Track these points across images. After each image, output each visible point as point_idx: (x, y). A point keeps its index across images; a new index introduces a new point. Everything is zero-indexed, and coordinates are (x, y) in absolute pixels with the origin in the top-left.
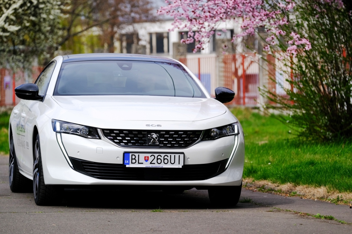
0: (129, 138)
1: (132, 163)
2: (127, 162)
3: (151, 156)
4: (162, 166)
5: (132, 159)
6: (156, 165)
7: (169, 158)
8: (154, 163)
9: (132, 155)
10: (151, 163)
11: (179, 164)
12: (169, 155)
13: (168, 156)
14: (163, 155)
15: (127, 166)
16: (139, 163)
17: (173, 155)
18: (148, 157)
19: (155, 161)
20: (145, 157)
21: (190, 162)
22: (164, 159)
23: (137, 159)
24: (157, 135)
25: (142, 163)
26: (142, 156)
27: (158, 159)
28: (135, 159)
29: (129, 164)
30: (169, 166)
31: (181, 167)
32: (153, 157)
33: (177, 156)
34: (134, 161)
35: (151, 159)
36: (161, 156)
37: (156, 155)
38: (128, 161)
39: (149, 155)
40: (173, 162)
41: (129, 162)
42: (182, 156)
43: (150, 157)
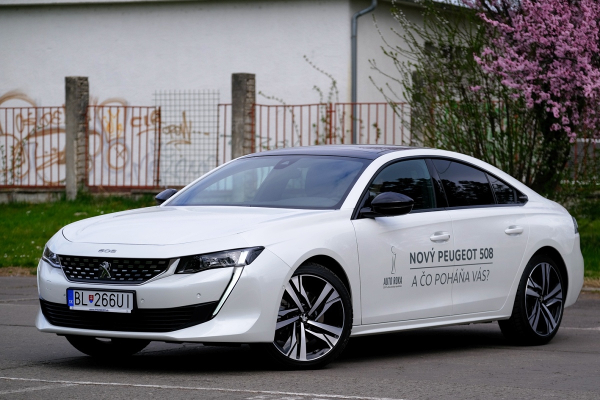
0: (80, 269)
1: (76, 304)
2: (70, 301)
3: (95, 295)
4: (107, 309)
5: (76, 298)
6: (101, 309)
7: (116, 299)
8: (99, 306)
9: (76, 292)
10: (96, 305)
11: (128, 307)
12: (116, 294)
13: (115, 296)
14: (109, 294)
15: (71, 308)
16: (83, 304)
17: (120, 294)
18: (93, 296)
19: (100, 303)
20: (90, 296)
21: (142, 305)
22: (111, 300)
23: (81, 298)
24: (109, 265)
25: (87, 305)
26: (87, 294)
27: (103, 299)
28: (78, 298)
29: (72, 305)
30: (116, 310)
31: (130, 312)
32: (98, 296)
33: (125, 295)
34: (78, 301)
35: (96, 298)
36: (107, 296)
37: (101, 293)
38: (72, 301)
39: (93, 293)
40: (120, 304)
42: (131, 295)
43: (94, 297)
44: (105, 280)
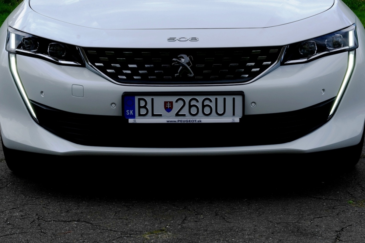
0: (135, 66)
1: (140, 115)
2: (129, 112)
3: (177, 101)
4: (199, 120)
5: (140, 107)
6: (188, 119)
7: (213, 105)
8: (184, 115)
9: (139, 100)
10: (177, 115)
11: (234, 114)
12: (213, 98)
13: (211, 101)
14: (200, 99)
15: (131, 121)
16: (153, 115)
17: (220, 99)
18: (171, 103)
19: (185, 111)
20: (166, 103)
21: (254, 110)
22: (204, 106)
23: (149, 107)
24: (190, 58)
25: (160, 115)
26: (159, 102)
27: (190, 106)
28: (145, 107)
29: (133, 117)
30: (213, 119)
31: (237, 120)
32: (181, 103)
33: (229, 99)
34: (143, 111)
35: (177, 106)
36: (197, 101)
37: (187, 99)
38: (131, 112)
39: (173, 99)
40: (220, 111)
41: (134, 112)
42: (239, 99)
43: (174, 104)
44: (184, 80)
